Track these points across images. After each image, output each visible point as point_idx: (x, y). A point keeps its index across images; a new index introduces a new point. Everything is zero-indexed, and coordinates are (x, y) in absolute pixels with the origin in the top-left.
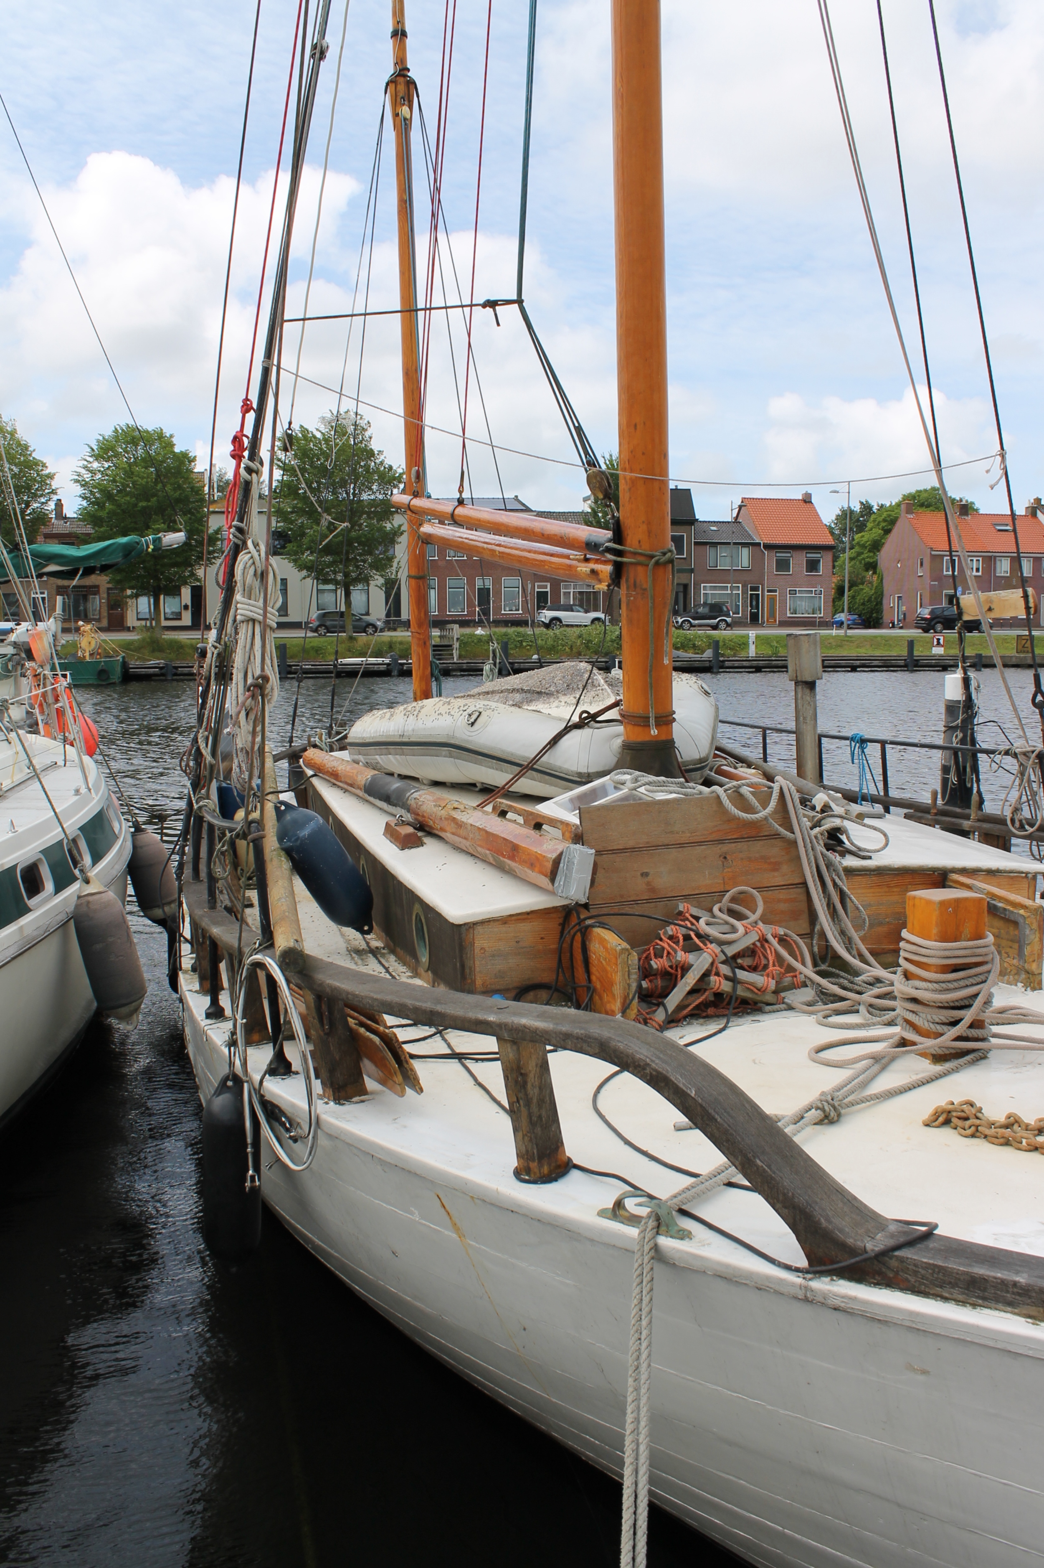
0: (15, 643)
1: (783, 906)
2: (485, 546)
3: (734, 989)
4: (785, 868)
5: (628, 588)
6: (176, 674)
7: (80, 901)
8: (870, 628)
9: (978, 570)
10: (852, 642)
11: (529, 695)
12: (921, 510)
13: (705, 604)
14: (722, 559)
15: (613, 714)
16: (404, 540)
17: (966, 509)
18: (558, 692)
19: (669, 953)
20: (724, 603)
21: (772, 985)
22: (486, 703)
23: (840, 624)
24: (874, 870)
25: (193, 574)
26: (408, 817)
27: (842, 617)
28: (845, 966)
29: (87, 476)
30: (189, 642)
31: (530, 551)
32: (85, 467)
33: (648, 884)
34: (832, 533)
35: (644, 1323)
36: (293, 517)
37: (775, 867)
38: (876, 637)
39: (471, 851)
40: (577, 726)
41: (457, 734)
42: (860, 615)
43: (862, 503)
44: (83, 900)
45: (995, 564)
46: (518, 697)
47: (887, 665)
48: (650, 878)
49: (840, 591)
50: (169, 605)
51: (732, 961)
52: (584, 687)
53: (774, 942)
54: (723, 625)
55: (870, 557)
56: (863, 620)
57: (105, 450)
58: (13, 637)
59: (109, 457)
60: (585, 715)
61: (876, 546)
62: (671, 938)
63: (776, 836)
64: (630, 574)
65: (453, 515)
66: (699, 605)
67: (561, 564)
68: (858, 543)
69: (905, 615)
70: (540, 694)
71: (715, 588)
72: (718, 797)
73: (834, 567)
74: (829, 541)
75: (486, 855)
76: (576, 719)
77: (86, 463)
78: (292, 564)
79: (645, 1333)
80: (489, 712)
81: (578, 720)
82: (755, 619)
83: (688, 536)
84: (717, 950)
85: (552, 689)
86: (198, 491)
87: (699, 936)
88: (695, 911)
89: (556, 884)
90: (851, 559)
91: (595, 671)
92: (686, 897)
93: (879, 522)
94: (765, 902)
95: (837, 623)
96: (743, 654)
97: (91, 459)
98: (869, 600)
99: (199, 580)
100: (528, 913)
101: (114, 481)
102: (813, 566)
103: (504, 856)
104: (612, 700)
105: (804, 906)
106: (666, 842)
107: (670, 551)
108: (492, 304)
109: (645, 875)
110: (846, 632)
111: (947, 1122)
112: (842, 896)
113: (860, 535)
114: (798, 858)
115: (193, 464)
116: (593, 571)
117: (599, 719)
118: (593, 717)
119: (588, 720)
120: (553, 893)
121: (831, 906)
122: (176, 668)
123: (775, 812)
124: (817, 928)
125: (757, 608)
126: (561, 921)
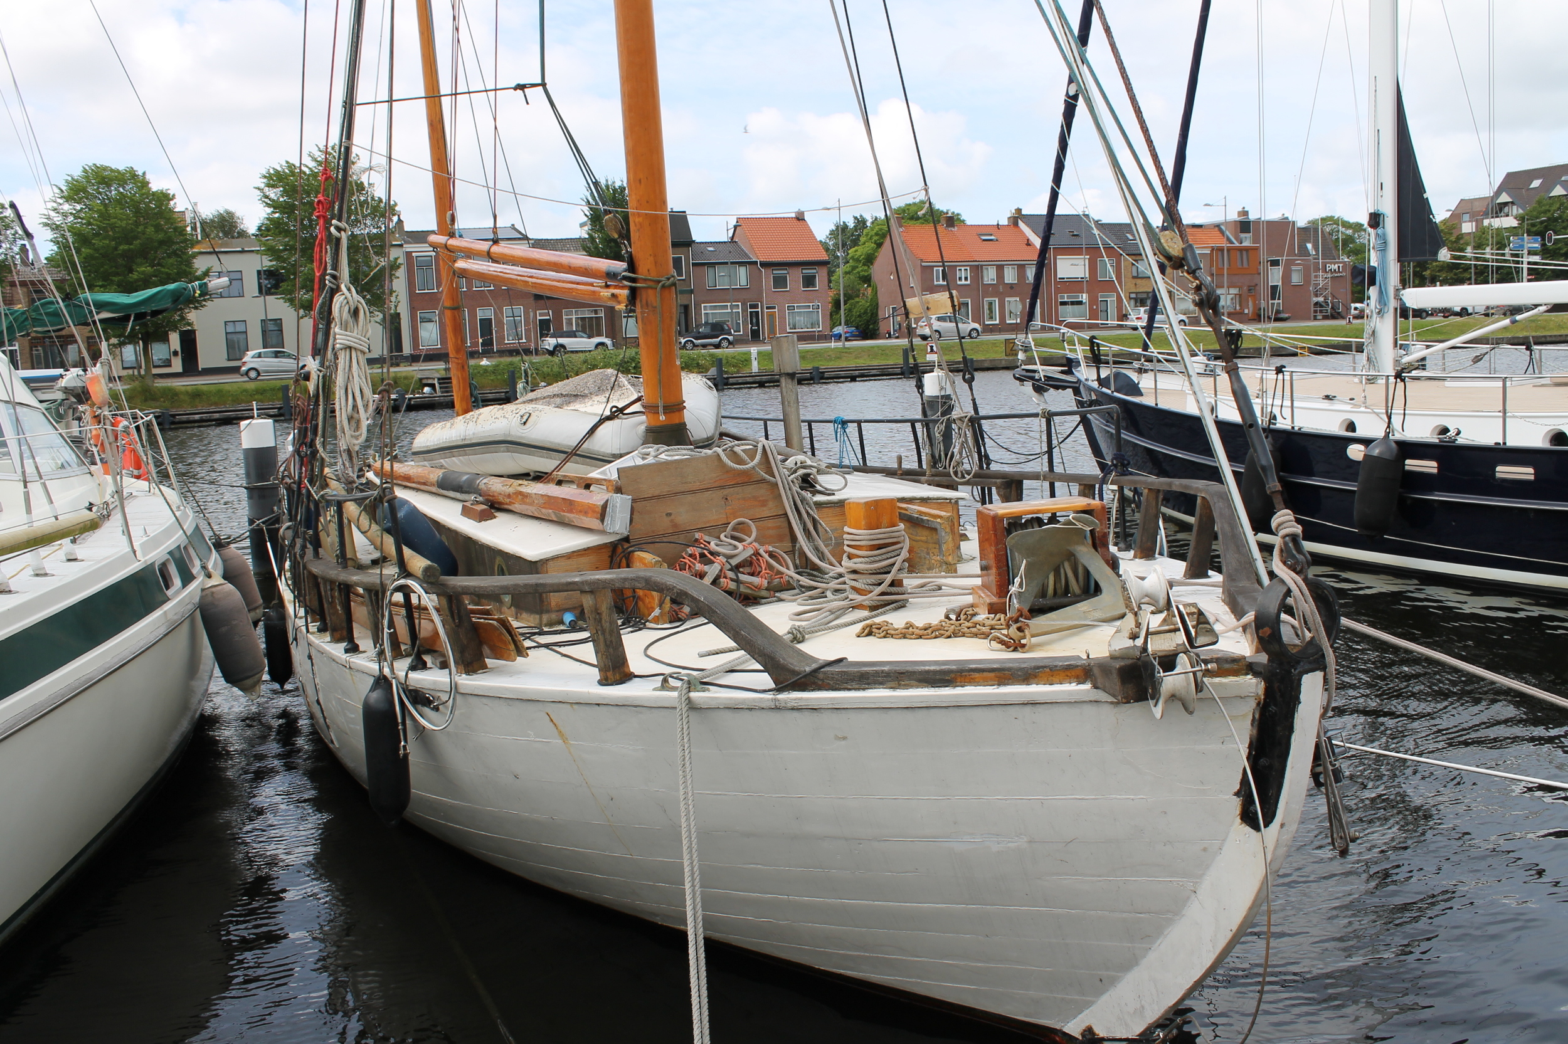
0: (66, 388)
1: (771, 532)
2: (519, 278)
3: (738, 587)
4: (771, 504)
5: (642, 307)
6: (173, 423)
7: (204, 593)
8: (867, 339)
9: (966, 279)
10: (850, 353)
11: (567, 398)
12: (912, 222)
13: (706, 323)
14: (721, 279)
15: (637, 407)
16: (401, 273)
17: (952, 221)
18: (591, 394)
19: (690, 566)
20: (725, 322)
21: (765, 583)
22: (534, 406)
23: (838, 337)
24: (837, 503)
25: (183, 318)
26: (480, 499)
27: (838, 330)
28: (816, 568)
29: (58, 219)
30: (183, 389)
31: (559, 281)
32: (55, 210)
33: (672, 521)
34: (827, 250)
35: (686, 740)
36: (285, 254)
37: (764, 504)
38: (873, 347)
39: (536, 515)
40: (609, 418)
41: (513, 433)
42: (857, 328)
43: (856, 218)
44: (207, 592)
45: (982, 272)
46: (558, 400)
47: (884, 373)
48: (672, 517)
49: (837, 304)
50: (159, 351)
51: (736, 569)
52: (612, 388)
53: (766, 556)
54: (725, 344)
55: (865, 271)
56: (861, 332)
57: (76, 191)
58: (63, 383)
59: (81, 199)
60: (614, 409)
61: (870, 260)
62: (691, 556)
63: (763, 481)
64: (643, 296)
65: (489, 253)
66: (701, 325)
67: (586, 291)
68: (852, 258)
69: (900, 325)
70: (576, 397)
71: (715, 308)
72: (718, 455)
73: (830, 281)
74: (823, 256)
75: (549, 514)
76: (607, 413)
77: (55, 205)
78: (288, 304)
79: (686, 746)
80: (537, 413)
81: (609, 413)
82: (755, 336)
83: (687, 258)
84: (724, 560)
85: (586, 392)
86: (181, 231)
87: (712, 553)
88: (707, 538)
89: (605, 524)
90: (846, 273)
91: (620, 375)
92: (700, 530)
93: (872, 236)
94: (758, 529)
95: (835, 336)
96: (746, 371)
97: (61, 201)
98: (865, 312)
99: (190, 324)
100: (585, 550)
101: (89, 224)
102: (809, 281)
103: (564, 511)
104: (635, 397)
105: (787, 531)
106: (683, 490)
107: (673, 276)
108: (521, 87)
109: (669, 515)
110: (844, 345)
111: (870, 634)
112: (815, 522)
113: (854, 249)
114: (780, 495)
115: (172, 203)
116: (613, 295)
117: (625, 412)
118: (621, 410)
119: (617, 413)
120: (603, 532)
121: (806, 530)
122: (174, 416)
123: (760, 463)
124: (798, 545)
125: (758, 325)
126: (610, 554)
